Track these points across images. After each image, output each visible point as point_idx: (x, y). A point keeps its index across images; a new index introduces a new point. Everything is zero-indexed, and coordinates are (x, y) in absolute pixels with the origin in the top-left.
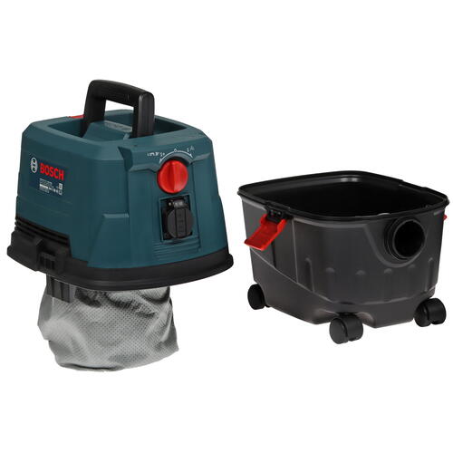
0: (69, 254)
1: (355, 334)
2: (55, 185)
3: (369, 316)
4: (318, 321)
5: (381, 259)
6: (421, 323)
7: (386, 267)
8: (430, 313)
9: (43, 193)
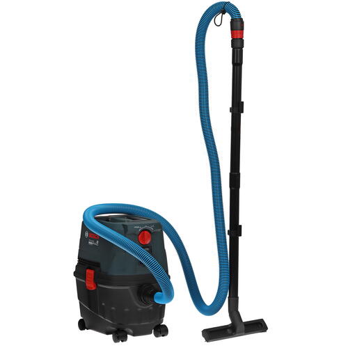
0: (100, 271)
1: (124, 339)
2: (95, 242)
3: (131, 331)
4: (108, 333)
5: (137, 304)
6: (157, 336)
7: (139, 308)
8: (161, 331)
9: (90, 245)
